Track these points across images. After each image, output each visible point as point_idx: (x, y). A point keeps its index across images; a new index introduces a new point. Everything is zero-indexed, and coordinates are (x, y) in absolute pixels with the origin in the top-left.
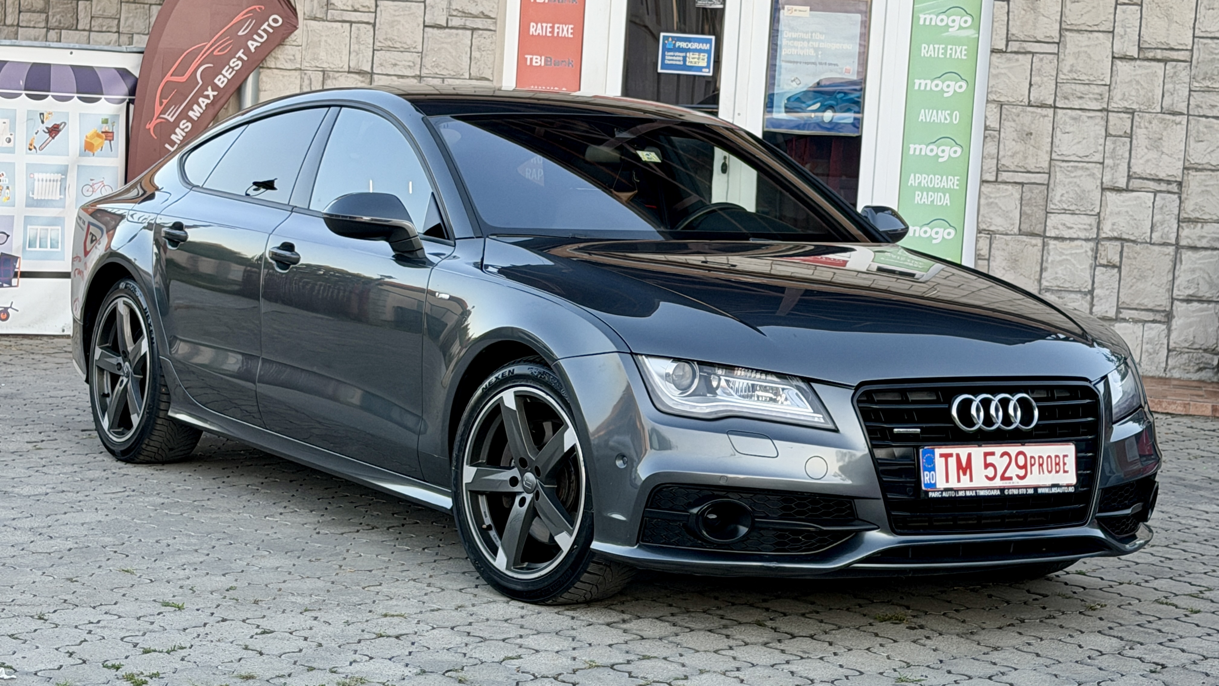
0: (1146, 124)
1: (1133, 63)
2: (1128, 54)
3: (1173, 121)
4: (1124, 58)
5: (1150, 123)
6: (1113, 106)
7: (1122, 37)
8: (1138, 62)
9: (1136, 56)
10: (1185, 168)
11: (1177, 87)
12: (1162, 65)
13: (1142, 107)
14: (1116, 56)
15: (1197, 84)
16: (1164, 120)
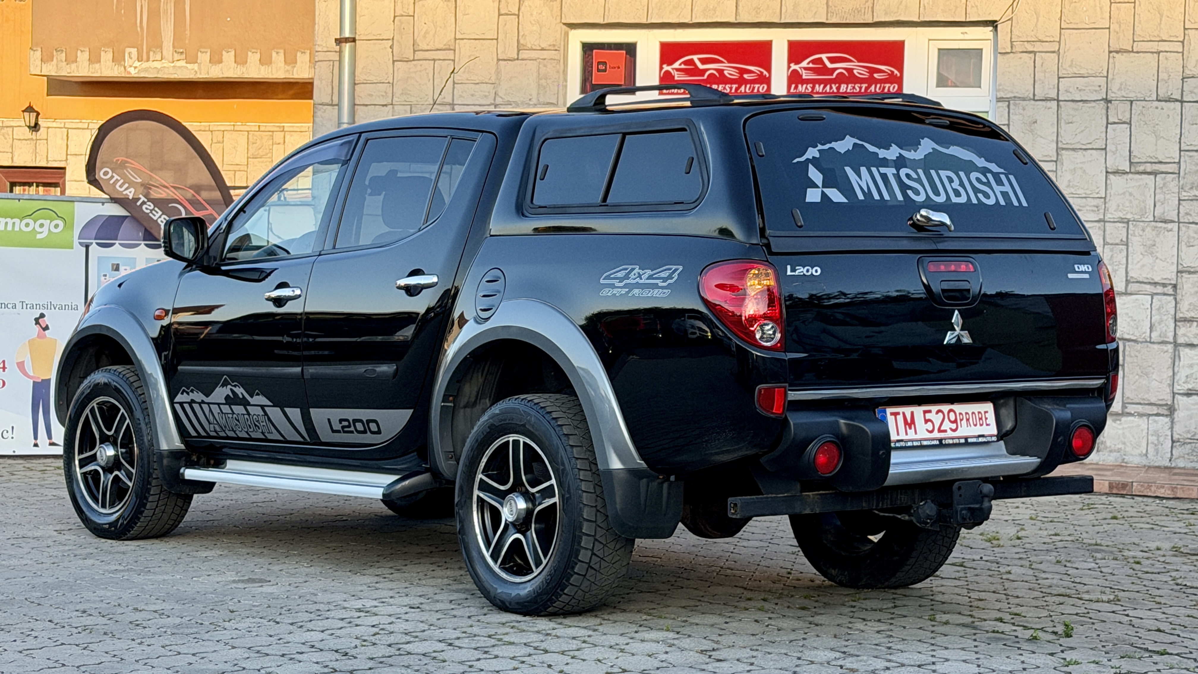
0: (1141, 233)
1: (1125, 176)
2: (1120, 168)
3: (1165, 228)
4: (1116, 172)
5: (1143, 230)
6: (1108, 217)
7: (1114, 153)
8: (1130, 176)
9: (1128, 171)
10: (1178, 272)
11: (1168, 197)
12: (1152, 177)
13: (1136, 217)
14: (1109, 170)
15: (1184, 194)
16: (1156, 227)
